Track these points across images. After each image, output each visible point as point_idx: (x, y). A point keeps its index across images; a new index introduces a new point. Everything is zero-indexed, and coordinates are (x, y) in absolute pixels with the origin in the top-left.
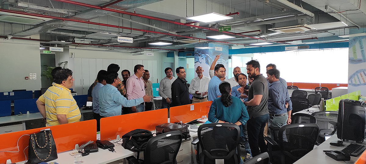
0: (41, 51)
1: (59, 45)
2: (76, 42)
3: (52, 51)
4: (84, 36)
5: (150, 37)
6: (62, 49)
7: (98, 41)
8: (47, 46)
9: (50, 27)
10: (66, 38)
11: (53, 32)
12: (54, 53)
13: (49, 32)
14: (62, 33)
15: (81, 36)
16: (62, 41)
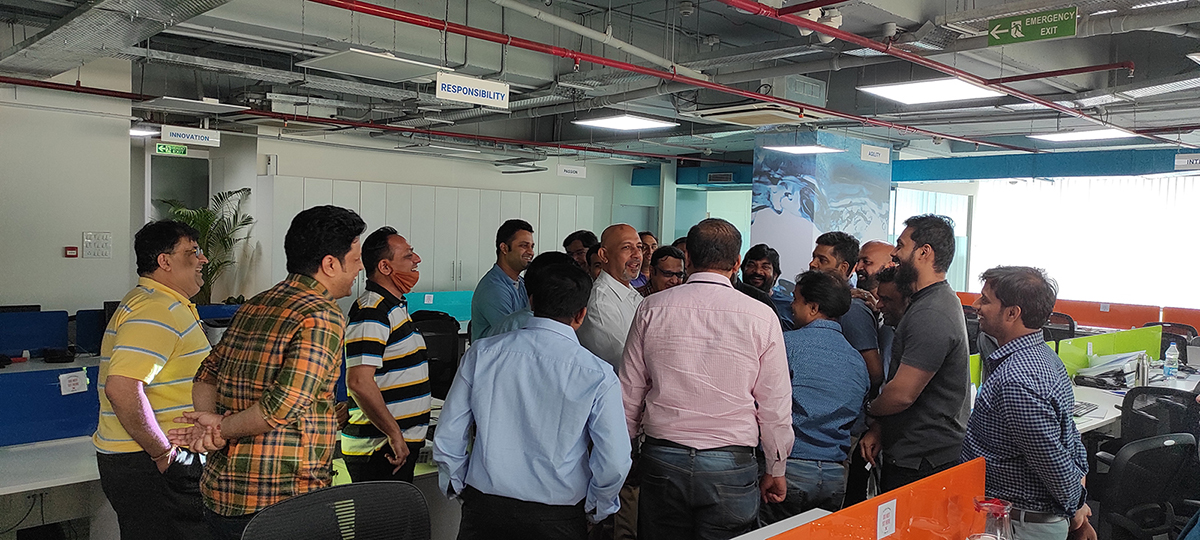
2: (275, 108)
4: (298, 77)
5: (583, 92)
6: (212, 138)
7: (367, 107)
12: (205, 155)
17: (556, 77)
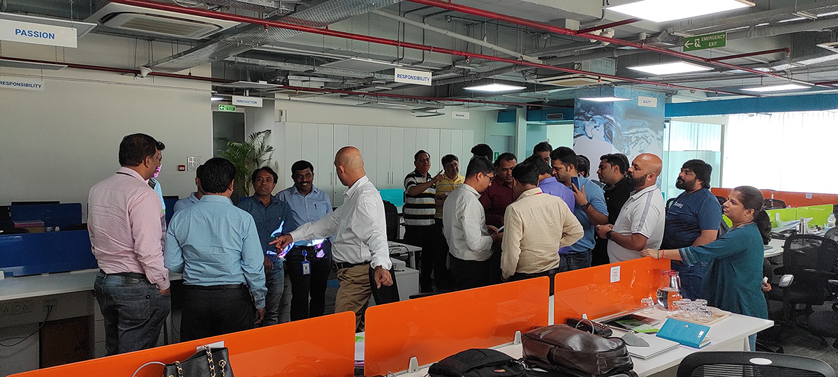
0: (214, 105)
1: (254, 92)
2: (291, 84)
3: (237, 106)
4: (311, 68)
5: (469, 70)
6: (258, 102)
7: (341, 81)
8: (226, 93)
9: (234, 47)
10: (269, 75)
11: (240, 60)
12: (242, 111)
13: (231, 58)
14: (261, 62)
15: (303, 68)
16: (261, 82)
17: (454, 62)
